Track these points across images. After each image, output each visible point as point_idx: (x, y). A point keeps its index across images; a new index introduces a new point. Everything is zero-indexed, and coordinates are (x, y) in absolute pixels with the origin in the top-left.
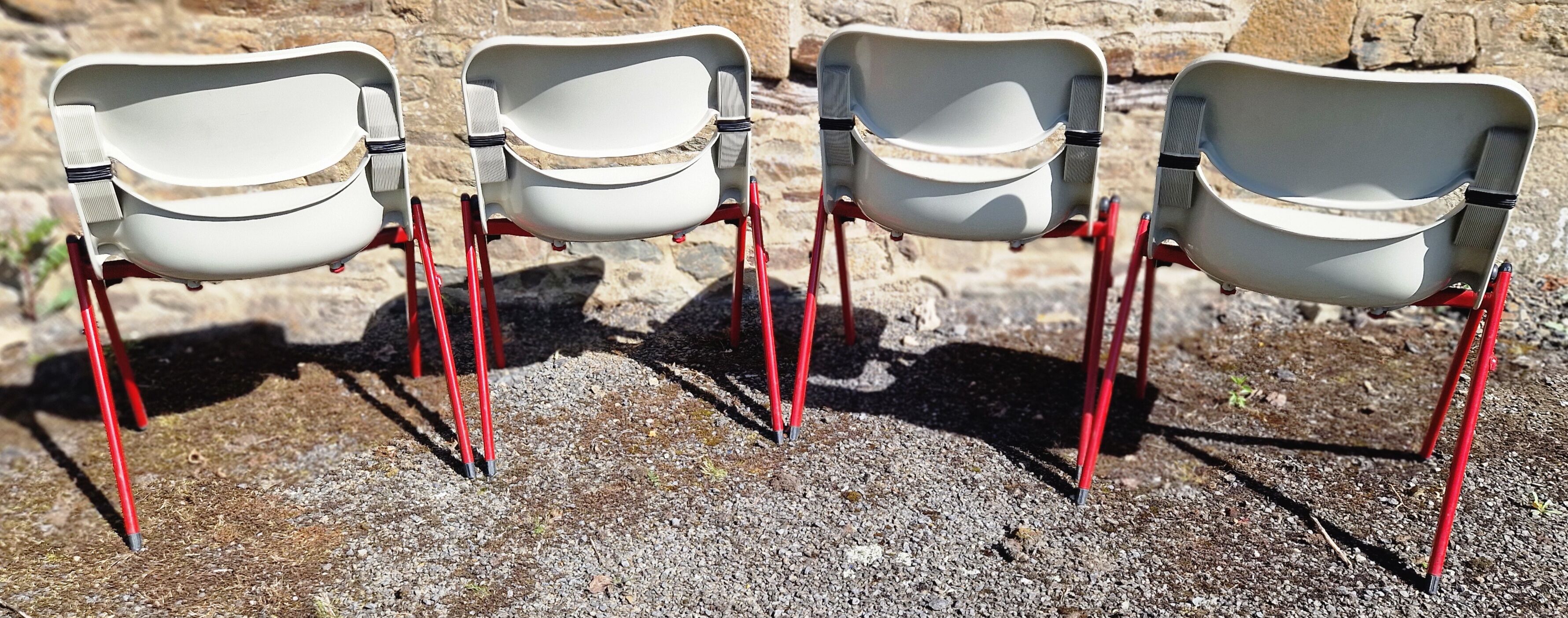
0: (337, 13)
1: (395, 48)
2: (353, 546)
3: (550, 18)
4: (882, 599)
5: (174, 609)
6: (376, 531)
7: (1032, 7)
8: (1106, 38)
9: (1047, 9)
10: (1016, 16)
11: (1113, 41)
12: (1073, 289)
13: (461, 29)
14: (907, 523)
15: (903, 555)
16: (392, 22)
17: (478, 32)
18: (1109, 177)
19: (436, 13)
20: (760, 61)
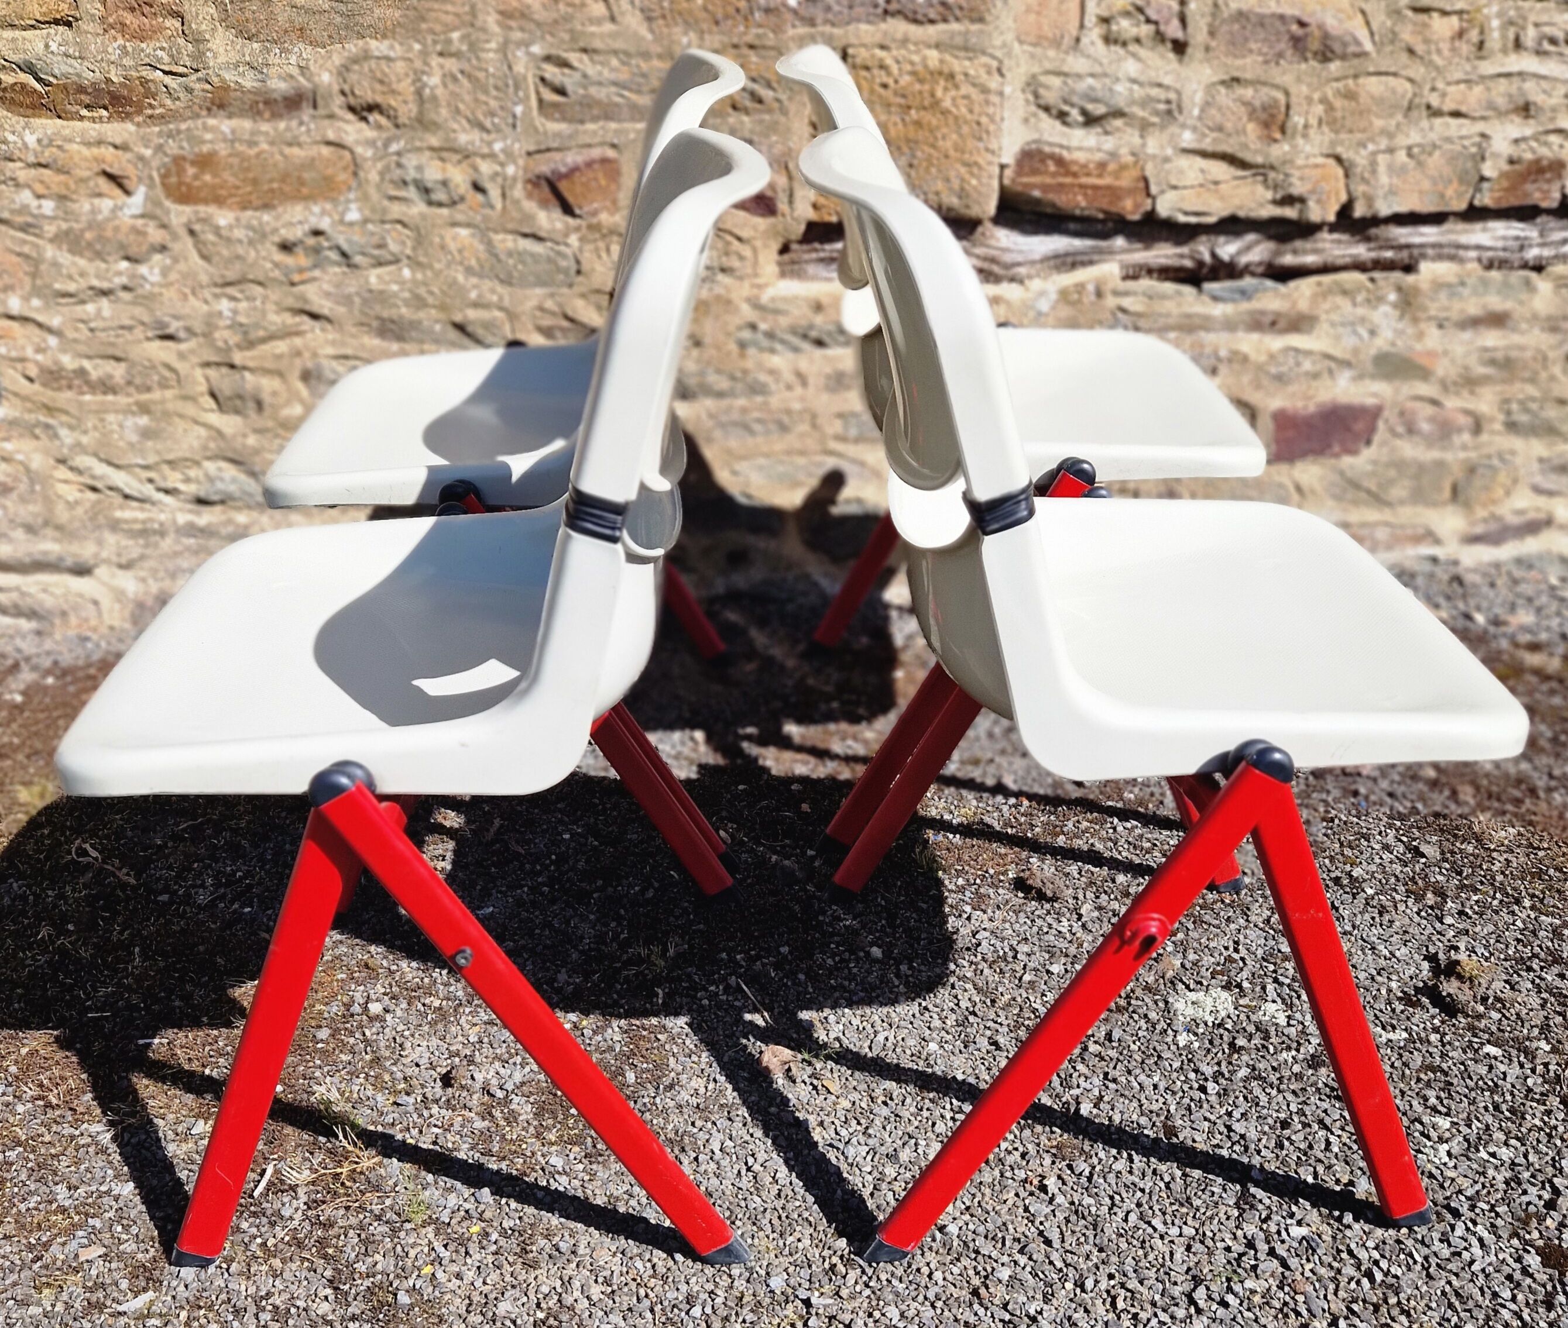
0: (259, 113)
1: (355, 174)
2: (359, 998)
3: (608, 117)
4: (1254, 1084)
5: (80, 1109)
6: (391, 972)
7: (1408, 86)
8: (1524, 139)
9: (1433, 89)
10: (1379, 101)
11: (1534, 144)
12: (1427, 567)
13: (463, 138)
14: (1260, 953)
15: (1271, 1008)
16: (349, 128)
17: (490, 144)
18: (1504, 381)
19: (421, 112)
20: (951, 189)
